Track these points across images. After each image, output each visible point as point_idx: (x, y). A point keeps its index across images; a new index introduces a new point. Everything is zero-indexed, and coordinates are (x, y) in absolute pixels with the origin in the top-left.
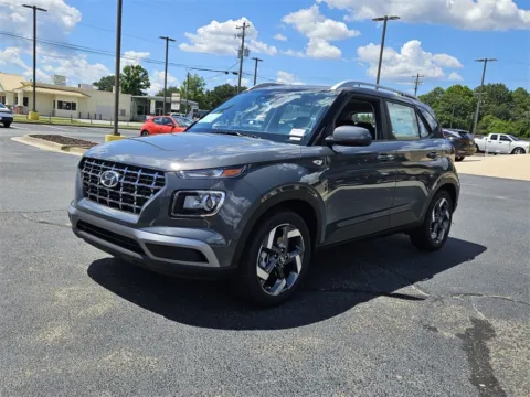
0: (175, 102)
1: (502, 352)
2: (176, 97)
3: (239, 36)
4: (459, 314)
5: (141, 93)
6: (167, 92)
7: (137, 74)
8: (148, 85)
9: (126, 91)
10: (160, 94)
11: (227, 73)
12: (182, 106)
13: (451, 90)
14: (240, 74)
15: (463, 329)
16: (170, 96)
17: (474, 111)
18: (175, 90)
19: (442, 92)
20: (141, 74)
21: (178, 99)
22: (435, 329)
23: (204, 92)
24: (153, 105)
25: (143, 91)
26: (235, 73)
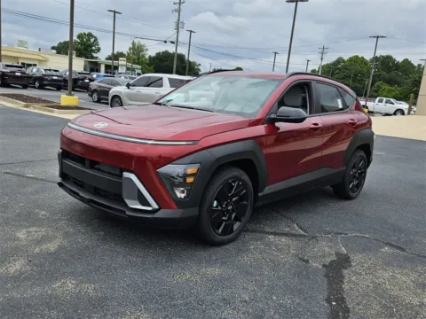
0: (122, 65)
1: (354, 278)
2: (122, 61)
3: (176, 11)
4: (327, 249)
5: (92, 57)
6: (116, 57)
7: (89, 40)
8: (99, 50)
9: (80, 55)
10: (109, 58)
11: (165, 42)
12: (128, 69)
13: (350, 60)
14: (176, 43)
15: (328, 260)
16: (118, 60)
17: (369, 77)
18: (121, 55)
19: (344, 61)
20: (92, 40)
21: (124, 63)
22: (307, 262)
23: (147, 57)
24: (103, 68)
25: (95, 55)
26: (172, 42)
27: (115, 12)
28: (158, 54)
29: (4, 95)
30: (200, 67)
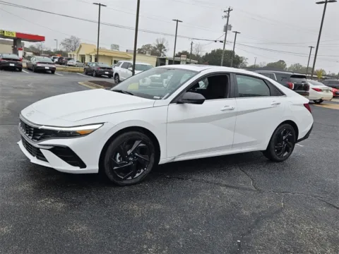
2: (184, 57)
3: (225, 17)
6: (180, 55)
11: (216, 41)
12: (187, 63)
14: (224, 42)
18: (184, 53)
24: (167, 62)
26: (221, 42)
27: (177, 21)
28: (213, 51)
30: (247, 61)
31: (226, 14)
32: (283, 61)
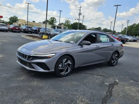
0: (63, 27)
2: (62, 26)
5: (54, 24)
7: (53, 19)
8: (56, 22)
9: (50, 24)
11: (76, 19)
13: (138, 24)
14: (79, 20)
15: (111, 83)
16: (61, 25)
18: (63, 24)
20: (55, 19)
21: (63, 26)
23: (70, 24)
24: (56, 27)
25: (55, 24)
27: (60, 11)
28: (74, 23)
29: (27, 35)
30: (87, 27)
31: (79, 9)
32: (100, 27)
